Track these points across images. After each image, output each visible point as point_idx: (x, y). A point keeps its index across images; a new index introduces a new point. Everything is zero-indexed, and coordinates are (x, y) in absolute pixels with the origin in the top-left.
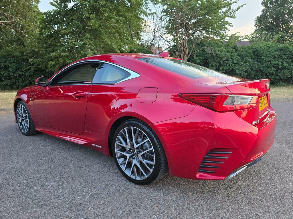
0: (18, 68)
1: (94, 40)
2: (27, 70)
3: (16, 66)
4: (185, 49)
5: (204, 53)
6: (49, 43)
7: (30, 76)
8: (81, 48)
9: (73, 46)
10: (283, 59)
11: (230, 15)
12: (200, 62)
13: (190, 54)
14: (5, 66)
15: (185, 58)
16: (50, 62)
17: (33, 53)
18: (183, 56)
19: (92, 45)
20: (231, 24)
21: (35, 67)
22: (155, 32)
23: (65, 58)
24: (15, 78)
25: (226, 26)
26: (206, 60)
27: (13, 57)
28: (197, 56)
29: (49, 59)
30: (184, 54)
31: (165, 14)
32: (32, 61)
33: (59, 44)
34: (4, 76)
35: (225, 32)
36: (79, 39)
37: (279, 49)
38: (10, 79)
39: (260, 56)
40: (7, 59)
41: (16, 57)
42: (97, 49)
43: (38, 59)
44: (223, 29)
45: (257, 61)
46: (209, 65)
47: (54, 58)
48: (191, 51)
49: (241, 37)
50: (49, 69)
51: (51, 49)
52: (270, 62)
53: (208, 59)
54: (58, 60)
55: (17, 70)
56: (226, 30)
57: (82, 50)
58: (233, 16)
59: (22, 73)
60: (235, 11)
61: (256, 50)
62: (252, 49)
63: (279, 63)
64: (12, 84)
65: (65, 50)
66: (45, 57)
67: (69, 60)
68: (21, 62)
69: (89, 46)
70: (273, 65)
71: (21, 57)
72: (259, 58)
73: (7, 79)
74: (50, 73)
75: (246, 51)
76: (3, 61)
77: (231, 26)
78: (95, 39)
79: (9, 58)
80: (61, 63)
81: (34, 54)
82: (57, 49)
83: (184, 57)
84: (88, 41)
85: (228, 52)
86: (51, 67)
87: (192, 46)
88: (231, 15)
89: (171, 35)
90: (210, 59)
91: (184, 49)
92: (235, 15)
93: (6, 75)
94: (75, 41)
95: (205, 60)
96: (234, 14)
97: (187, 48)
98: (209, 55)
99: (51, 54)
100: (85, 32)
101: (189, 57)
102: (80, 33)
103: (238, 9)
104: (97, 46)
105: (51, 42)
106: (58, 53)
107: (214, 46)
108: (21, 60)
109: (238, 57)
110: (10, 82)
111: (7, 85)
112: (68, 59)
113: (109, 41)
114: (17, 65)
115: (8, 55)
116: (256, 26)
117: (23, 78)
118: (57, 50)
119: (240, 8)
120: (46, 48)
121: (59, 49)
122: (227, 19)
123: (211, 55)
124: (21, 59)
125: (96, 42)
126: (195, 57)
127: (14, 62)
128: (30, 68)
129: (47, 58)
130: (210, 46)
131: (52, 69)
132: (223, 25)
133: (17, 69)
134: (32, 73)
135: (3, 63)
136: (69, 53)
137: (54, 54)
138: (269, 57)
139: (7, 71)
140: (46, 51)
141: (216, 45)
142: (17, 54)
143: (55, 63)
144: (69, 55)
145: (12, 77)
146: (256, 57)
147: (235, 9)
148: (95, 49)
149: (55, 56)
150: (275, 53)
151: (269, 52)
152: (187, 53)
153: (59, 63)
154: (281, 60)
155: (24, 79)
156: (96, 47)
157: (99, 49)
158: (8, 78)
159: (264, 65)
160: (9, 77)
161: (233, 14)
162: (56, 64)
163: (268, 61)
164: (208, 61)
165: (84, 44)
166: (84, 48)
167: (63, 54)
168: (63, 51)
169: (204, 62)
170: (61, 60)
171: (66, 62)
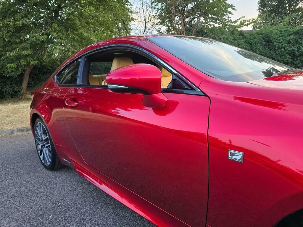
1: (65, 32)
6: (7, 40)
10: (299, 44)
19: (63, 39)
20: (234, 7)
22: (146, 23)
23: (28, 58)
25: (230, 9)
33: (19, 40)
35: (228, 17)
37: (294, 33)
39: (271, 42)
44: (225, 14)
45: (269, 48)
47: (14, 60)
49: (248, 21)
51: (10, 48)
52: (284, 49)
54: (19, 62)
56: (228, 14)
61: (267, 36)
62: (262, 34)
63: (295, 49)
65: (28, 48)
67: (34, 60)
69: (59, 41)
70: (287, 51)
72: (271, 45)
75: (255, 38)
77: (234, 9)
78: (67, 31)
82: (16, 46)
84: (57, 34)
85: (234, 39)
86: (12, 71)
94: (40, 35)
99: (7, 54)
100: (54, 22)
102: (47, 24)
104: (70, 40)
106: (17, 52)
107: (218, 33)
109: (247, 44)
112: (32, 60)
116: (260, 11)
118: (16, 48)
121: (19, 47)
125: (68, 35)
136: (33, 51)
137: (12, 53)
138: (282, 42)
141: (220, 32)
143: (16, 66)
144: (32, 54)
146: (267, 44)
149: (14, 56)
150: (289, 38)
151: (281, 36)
153: (21, 65)
154: (296, 46)
157: (73, 43)
159: (277, 52)
163: (282, 48)
166: (52, 43)
167: (24, 53)
168: (24, 49)
170: (23, 62)
171: (30, 63)
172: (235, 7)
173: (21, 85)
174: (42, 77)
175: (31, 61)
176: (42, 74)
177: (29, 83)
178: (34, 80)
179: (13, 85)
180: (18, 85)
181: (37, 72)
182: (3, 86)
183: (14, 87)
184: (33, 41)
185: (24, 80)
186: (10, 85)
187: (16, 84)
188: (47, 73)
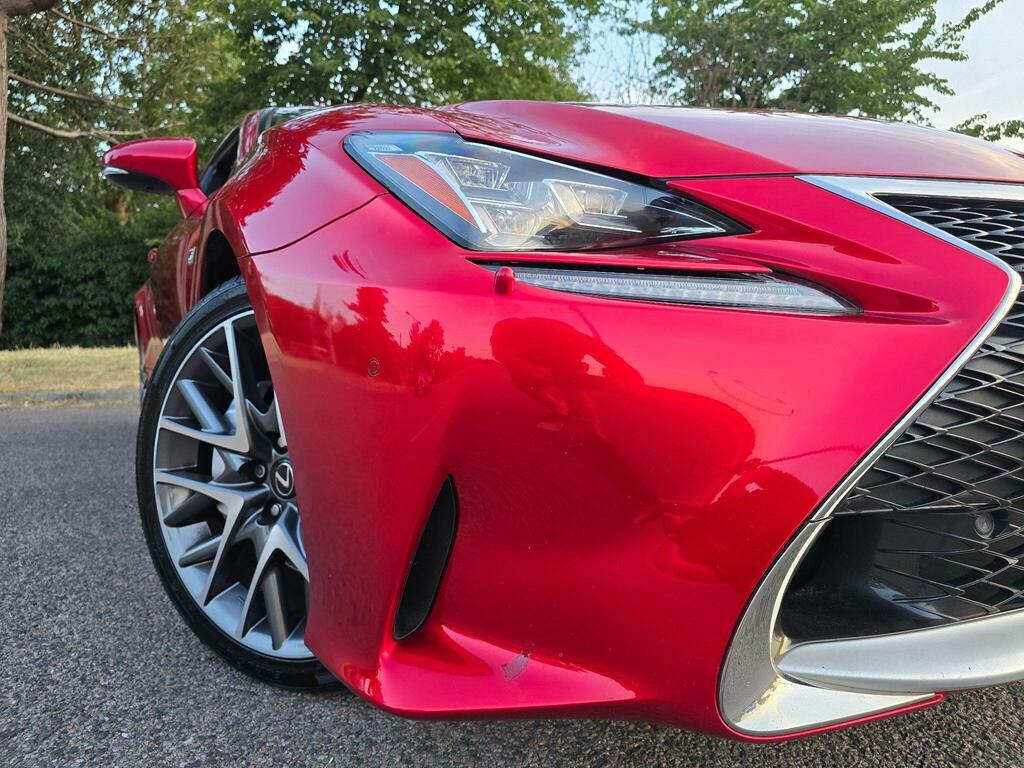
11: (936, 47)
20: (942, 85)
25: (920, 91)
31: (664, 67)
34: (95, 307)
35: (918, 116)
38: (115, 315)
44: (907, 106)
49: (991, 129)
56: (922, 107)
58: (952, 50)
60: (958, 28)
64: (122, 334)
73: (106, 316)
76: (94, 255)
77: (945, 90)
79: (113, 244)
88: (942, 48)
92: (957, 47)
93: (98, 301)
96: (953, 43)
103: (969, 20)
110: (115, 326)
119: (980, 13)
122: (922, 66)
127: (127, 258)
132: (906, 89)
135: (95, 261)
145: (119, 309)
147: (959, 20)
158: (108, 313)
161: (949, 41)
172: (946, 84)
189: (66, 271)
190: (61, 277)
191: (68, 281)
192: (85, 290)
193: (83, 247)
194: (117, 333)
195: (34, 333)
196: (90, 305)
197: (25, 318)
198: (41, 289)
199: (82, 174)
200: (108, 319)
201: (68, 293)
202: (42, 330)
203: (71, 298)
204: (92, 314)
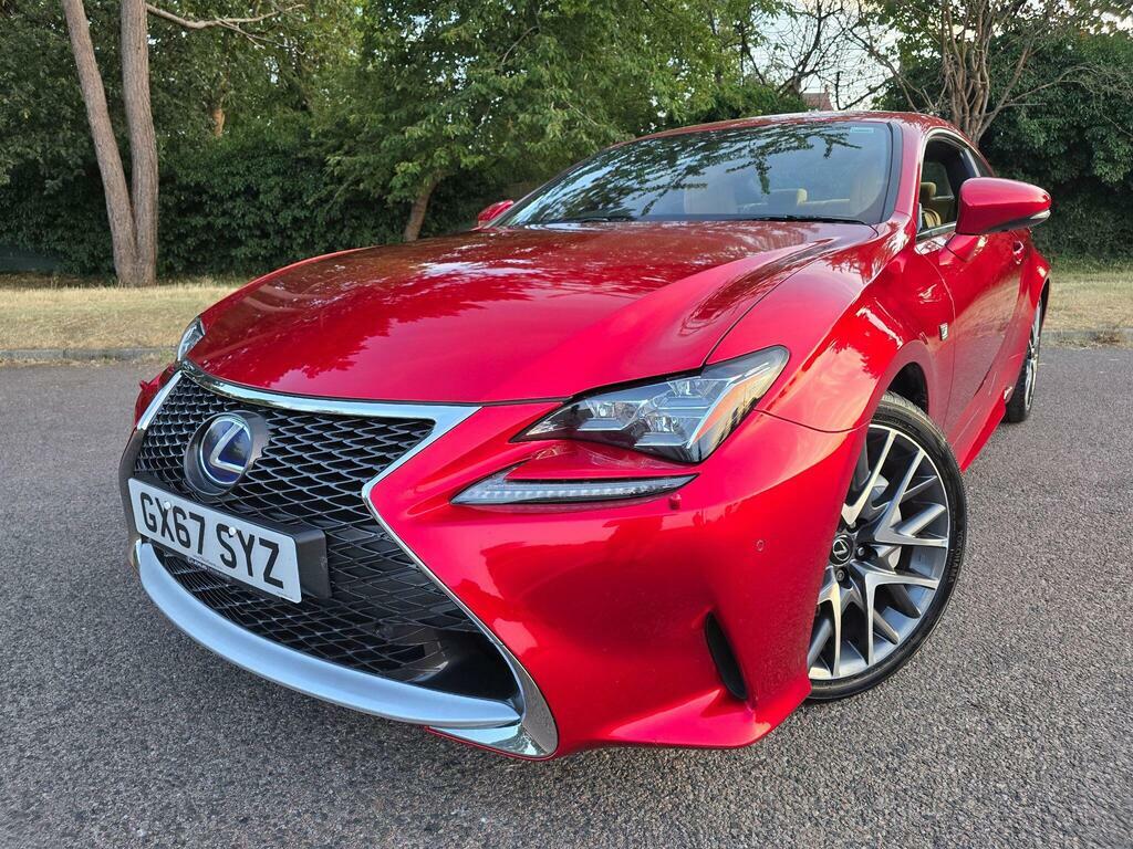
0: (291, 194)
1: (569, 63)
2: (321, 202)
3: (282, 188)
4: (972, 81)
5: (1072, 96)
6: (398, 88)
7: (331, 224)
8: (516, 103)
9: (488, 94)
12: (1046, 143)
13: (1000, 107)
14: (248, 189)
15: (974, 123)
16: (402, 164)
17: (341, 135)
18: (964, 118)
19: (562, 86)
21: (347, 190)
22: (820, 20)
23: (456, 147)
24: (281, 231)
26: (1080, 130)
27: (275, 151)
28: (1033, 113)
29: (398, 154)
30: (968, 108)
32: (339, 163)
34: (244, 227)
36: (510, 62)
38: (265, 235)
40: (255, 161)
41: (284, 152)
42: (582, 100)
43: (355, 155)
46: (1091, 154)
47: (416, 148)
48: (1009, 90)
50: (395, 193)
51: (403, 113)
53: (1090, 126)
54: (429, 156)
55: (285, 200)
57: (522, 108)
59: (301, 214)
64: (271, 255)
66: (382, 145)
68: (301, 171)
69: (550, 91)
71: (300, 150)
73: (256, 236)
74: (396, 212)
76: (242, 169)
78: (573, 58)
79: (259, 156)
80: (441, 166)
81: (344, 135)
82: (426, 108)
83: (968, 119)
84: (547, 68)
86: (404, 185)
87: (1015, 67)
89: (891, 27)
90: (1105, 125)
91: (968, 85)
93: (249, 220)
94: (497, 72)
95: (1073, 133)
97: (983, 79)
98: (1097, 108)
99: (403, 133)
100: (536, 31)
101: (992, 117)
102: (516, 38)
104: (582, 90)
105: (406, 86)
106: (429, 126)
108: (301, 162)
110: (265, 248)
111: (255, 259)
113: (633, 61)
114: (288, 184)
115: (256, 147)
117: (306, 232)
118: (426, 114)
120: (387, 109)
121: (435, 111)
123: (1110, 105)
124: (299, 160)
125: (576, 73)
126: (1023, 118)
127: (276, 173)
128: (331, 194)
129: (390, 150)
130: (1106, 61)
131: (407, 194)
133: (288, 199)
134: (336, 214)
135: (241, 176)
136: (472, 124)
137: (416, 131)
139: (254, 206)
140: (386, 121)
142: (287, 140)
143: (419, 168)
144: (472, 133)
145: (270, 229)
148: (572, 101)
149: (420, 138)
152: (983, 100)
153: (432, 168)
155: (311, 235)
156: (576, 94)
157: (588, 101)
158: (258, 233)
160: (262, 231)
162: (425, 172)
164: (1088, 134)
165: (529, 82)
166: (531, 100)
167: (449, 129)
169: (1066, 139)
170: (441, 156)
171: (460, 161)
173: (402, 232)
174: (463, 208)
175: (464, 154)
176: (461, 199)
177: (424, 227)
178: (437, 217)
179: (381, 229)
180: (393, 230)
181: (451, 192)
182: (354, 229)
183: (385, 237)
184: (480, 94)
185: (413, 216)
186: (374, 228)
187: (390, 226)
188: (476, 196)
189: (212, 187)
190: (207, 192)
191: (213, 197)
192: (234, 207)
193: (228, 159)
194: (268, 255)
195: (178, 256)
196: (238, 225)
197: (167, 237)
198: (184, 206)
199: (211, 72)
200: (256, 240)
201: (215, 212)
202: (189, 251)
203: (217, 216)
204: (241, 234)
